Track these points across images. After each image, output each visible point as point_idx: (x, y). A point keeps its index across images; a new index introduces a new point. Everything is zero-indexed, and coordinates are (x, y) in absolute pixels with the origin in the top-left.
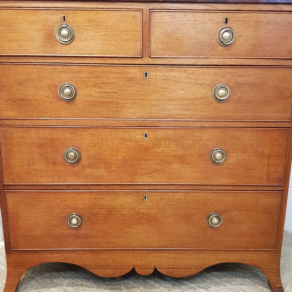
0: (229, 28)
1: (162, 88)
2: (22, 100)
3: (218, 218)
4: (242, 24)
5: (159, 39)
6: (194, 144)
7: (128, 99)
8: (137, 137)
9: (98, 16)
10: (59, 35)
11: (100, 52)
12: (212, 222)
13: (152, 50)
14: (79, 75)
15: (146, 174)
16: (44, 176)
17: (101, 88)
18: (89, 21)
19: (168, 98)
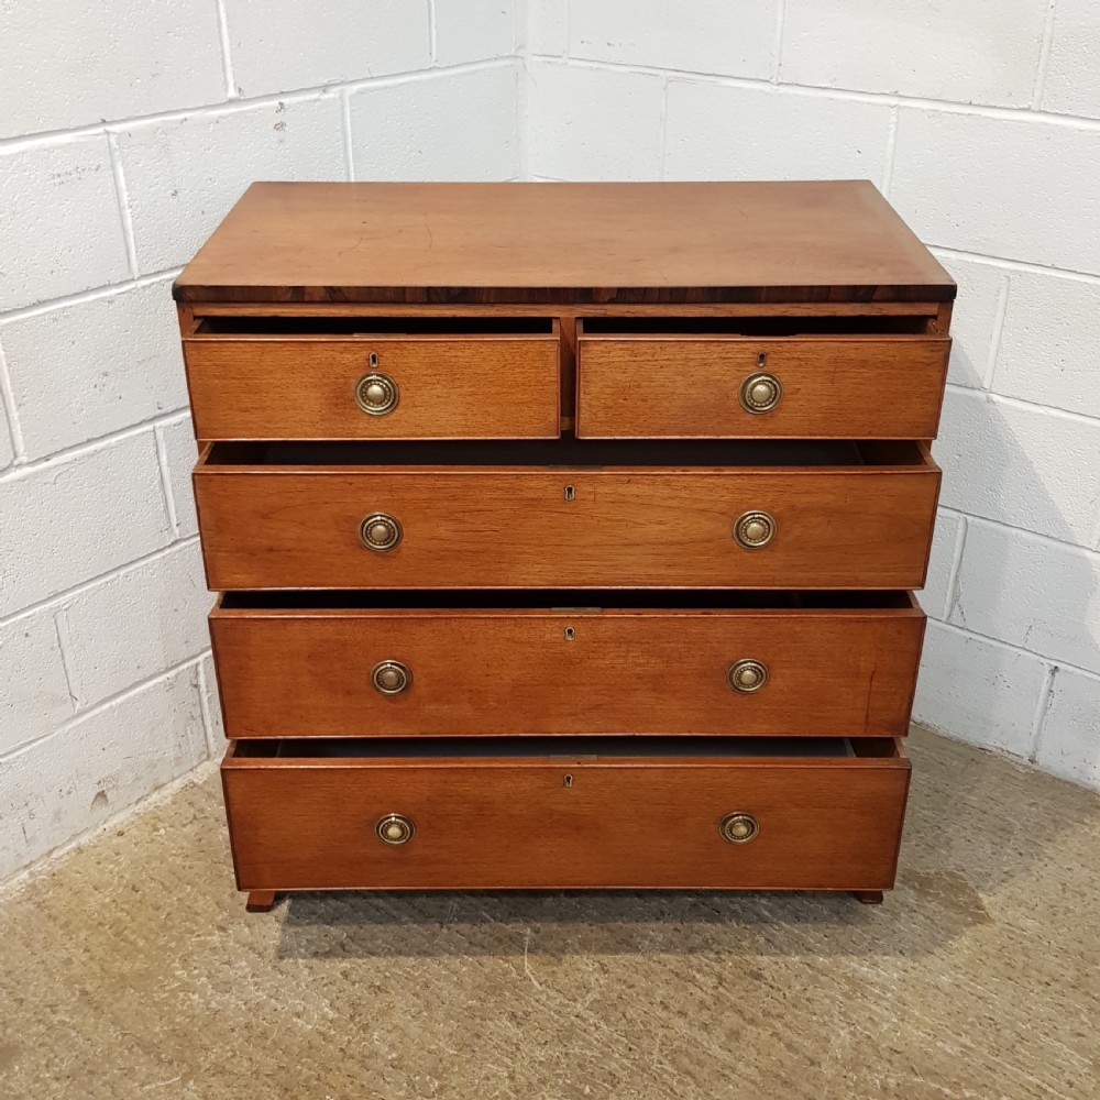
0: (767, 375)
1: (608, 520)
2: (271, 550)
3: (750, 825)
4: (800, 366)
5: (598, 399)
6: (689, 651)
7: (526, 544)
8: (548, 636)
9: (453, 353)
10: (362, 397)
11: (459, 430)
12: (734, 832)
13: (581, 424)
14: (407, 496)
15: (571, 715)
16: (325, 720)
17: (462, 521)
18: (432, 365)
19: (625, 542)
